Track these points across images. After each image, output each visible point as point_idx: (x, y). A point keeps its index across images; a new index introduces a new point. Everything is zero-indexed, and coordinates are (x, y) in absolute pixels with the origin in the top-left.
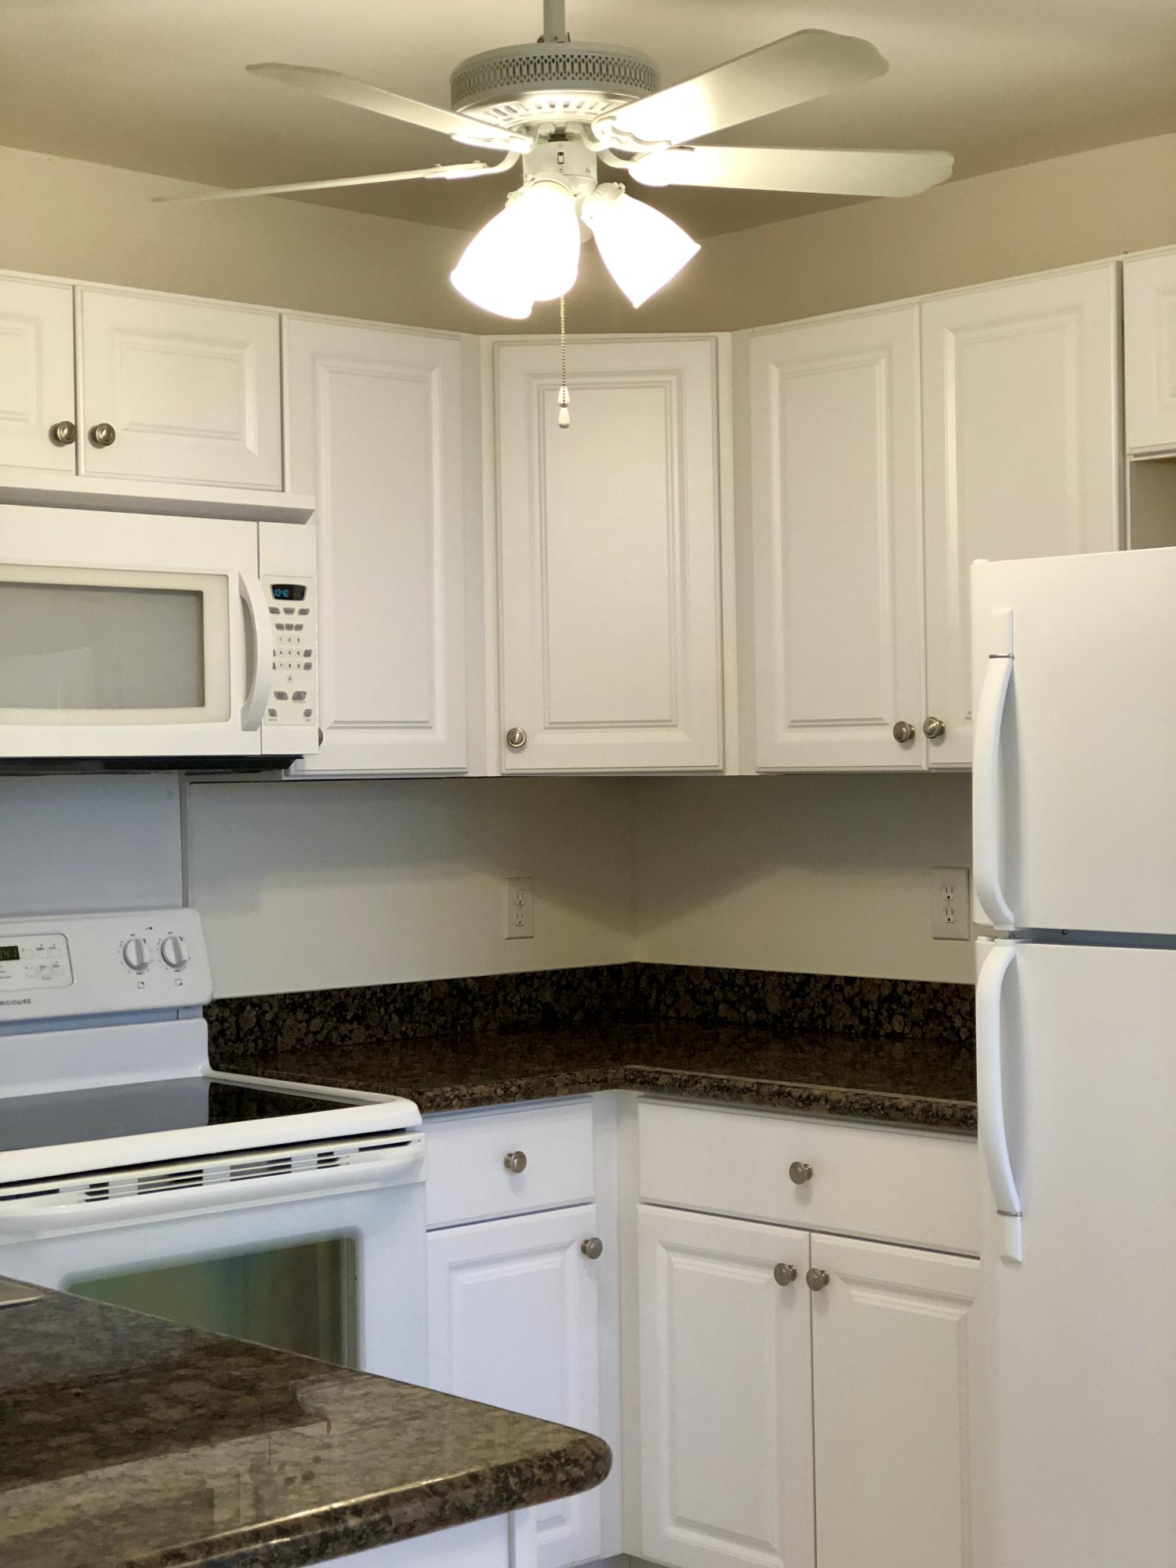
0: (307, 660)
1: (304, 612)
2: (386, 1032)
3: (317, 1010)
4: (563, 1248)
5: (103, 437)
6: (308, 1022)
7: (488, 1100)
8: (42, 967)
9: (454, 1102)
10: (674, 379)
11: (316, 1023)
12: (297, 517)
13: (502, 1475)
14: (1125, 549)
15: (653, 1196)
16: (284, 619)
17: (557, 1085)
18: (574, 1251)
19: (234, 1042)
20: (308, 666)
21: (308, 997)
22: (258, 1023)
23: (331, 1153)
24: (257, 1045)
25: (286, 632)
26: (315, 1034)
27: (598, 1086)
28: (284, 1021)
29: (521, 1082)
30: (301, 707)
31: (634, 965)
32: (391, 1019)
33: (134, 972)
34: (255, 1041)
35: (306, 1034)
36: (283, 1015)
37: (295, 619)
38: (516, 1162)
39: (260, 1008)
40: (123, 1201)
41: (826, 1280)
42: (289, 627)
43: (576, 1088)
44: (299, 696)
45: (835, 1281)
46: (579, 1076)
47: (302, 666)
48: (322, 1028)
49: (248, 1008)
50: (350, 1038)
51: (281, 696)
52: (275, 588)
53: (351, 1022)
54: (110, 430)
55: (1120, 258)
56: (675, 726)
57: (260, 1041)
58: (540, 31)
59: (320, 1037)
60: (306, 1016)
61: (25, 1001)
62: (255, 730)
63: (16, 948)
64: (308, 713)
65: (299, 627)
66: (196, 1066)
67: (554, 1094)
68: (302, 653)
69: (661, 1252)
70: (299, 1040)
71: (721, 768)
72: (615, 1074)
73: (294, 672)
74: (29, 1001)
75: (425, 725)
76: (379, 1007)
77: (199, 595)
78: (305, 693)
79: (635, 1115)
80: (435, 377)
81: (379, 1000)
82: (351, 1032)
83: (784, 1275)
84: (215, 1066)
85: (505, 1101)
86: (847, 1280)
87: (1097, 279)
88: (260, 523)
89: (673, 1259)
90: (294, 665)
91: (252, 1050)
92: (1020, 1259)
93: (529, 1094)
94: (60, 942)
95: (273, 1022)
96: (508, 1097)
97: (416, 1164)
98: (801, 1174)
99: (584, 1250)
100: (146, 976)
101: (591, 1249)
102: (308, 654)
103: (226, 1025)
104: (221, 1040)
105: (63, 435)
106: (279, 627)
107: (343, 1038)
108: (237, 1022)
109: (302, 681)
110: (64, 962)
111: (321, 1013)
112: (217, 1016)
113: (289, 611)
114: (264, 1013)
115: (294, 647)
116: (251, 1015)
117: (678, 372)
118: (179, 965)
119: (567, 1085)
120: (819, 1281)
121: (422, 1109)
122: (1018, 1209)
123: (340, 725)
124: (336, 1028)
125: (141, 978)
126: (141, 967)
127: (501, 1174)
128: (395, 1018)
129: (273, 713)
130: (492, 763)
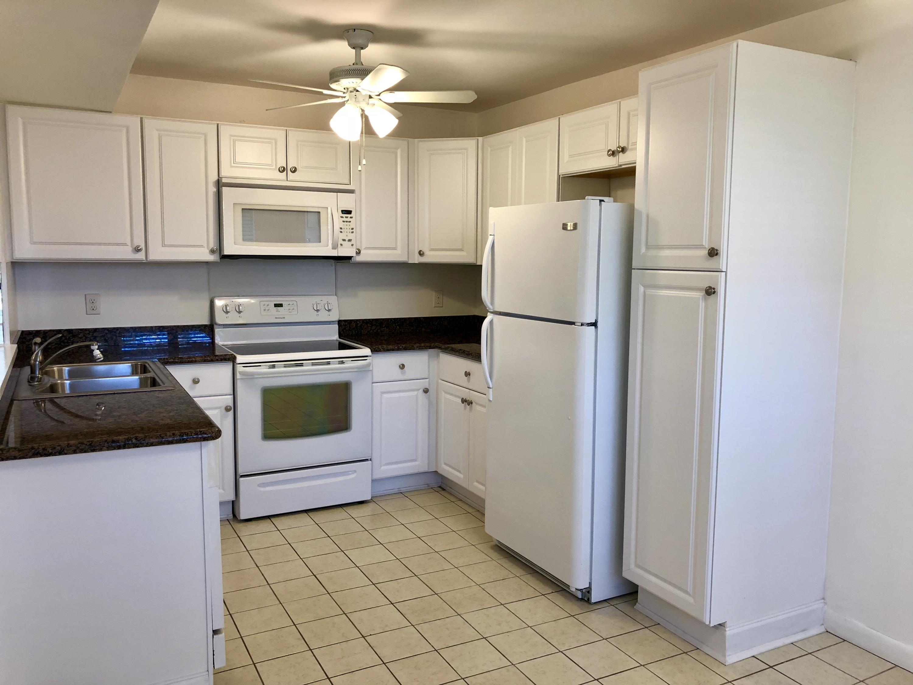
0: (352, 231)
1: (351, 218)
2: (395, 330)
3: (374, 324)
4: (418, 390)
5: (294, 170)
6: (371, 327)
7: (393, 350)
8: (289, 309)
9: (382, 350)
10: (465, 151)
11: (374, 327)
12: (352, 192)
13: (182, 434)
14: (559, 201)
15: (443, 379)
16: (345, 219)
17: (415, 347)
18: (421, 391)
19: (349, 331)
20: (352, 232)
21: (371, 320)
22: (356, 326)
23: (343, 361)
24: (355, 332)
25: (345, 223)
26: (373, 330)
27: (428, 348)
28: (364, 326)
29: (403, 345)
30: (350, 243)
31: (474, 316)
32: (396, 327)
33: (316, 312)
34: (355, 331)
35: (371, 330)
36: (364, 325)
37: (349, 219)
38: (402, 367)
39: (357, 322)
40: (280, 369)
41: (472, 403)
42: (347, 222)
43: (421, 348)
44: (350, 240)
45: (474, 404)
46: (423, 345)
47: (351, 232)
48: (375, 329)
49: (353, 322)
50: (384, 332)
51: (344, 240)
52: (342, 211)
53: (384, 327)
54: (295, 168)
55: (559, 117)
56: (463, 251)
57: (356, 331)
58: (354, 61)
59: (375, 331)
60: (370, 325)
61: (283, 318)
62: (336, 249)
63: (282, 304)
64: (352, 245)
65: (350, 222)
66: (336, 337)
67: (414, 349)
68: (351, 229)
69: (443, 393)
70: (368, 332)
71: (475, 262)
72: (434, 345)
73: (348, 234)
74: (284, 318)
75: (395, 249)
76: (393, 324)
77: (319, 212)
78: (352, 240)
79: (438, 356)
80: (399, 151)
81: (393, 322)
82: (384, 330)
83: (464, 401)
84: (340, 338)
85: (398, 350)
86: (476, 403)
87: (554, 121)
88: (338, 193)
89: (445, 395)
90: (348, 232)
91: (354, 333)
92: (491, 400)
93: (406, 349)
94: (295, 303)
95: (360, 326)
96: (399, 349)
97: (369, 365)
98: (467, 374)
99: (424, 391)
100: (319, 313)
101: (426, 391)
102: (352, 229)
103: (346, 327)
104: (345, 331)
105: (283, 170)
106: (344, 222)
107: (382, 332)
108: (349, 326)
109: (351, 236)
110: (296, 308)
111: (375, 325)
112: (344, 324)
113: (347, 217)
114: (358, 324)
115: (348, 227)
116: (354, 325)
117: (466, 149)
118: (329, 310)
119: (418, 347)
120: (470, 403)
121: (372, 351)
122: (491, 387)
123: (366, 248)
124: (379, 329)
125: (318, 313)
126: (318, 311)
127: (399, 370)
128: (398, 327)
129: (341, 245)
130: (417, 259)
